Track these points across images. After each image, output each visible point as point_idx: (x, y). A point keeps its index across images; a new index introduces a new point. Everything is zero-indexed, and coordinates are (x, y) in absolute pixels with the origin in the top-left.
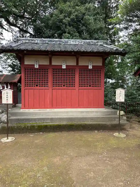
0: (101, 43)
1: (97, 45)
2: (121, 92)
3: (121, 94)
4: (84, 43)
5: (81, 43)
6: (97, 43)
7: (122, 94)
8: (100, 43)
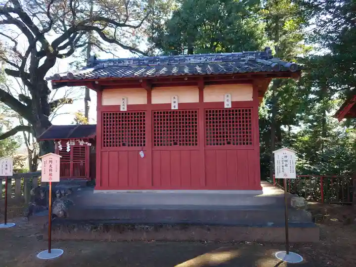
0: (251, 57)
1: (244, 61)
2: (286, 157)
3: (286, 161)
4: (216, 60)
5: (211, 59)
6: (244, 57)
7: (289, 161)
8: (249, 57)
